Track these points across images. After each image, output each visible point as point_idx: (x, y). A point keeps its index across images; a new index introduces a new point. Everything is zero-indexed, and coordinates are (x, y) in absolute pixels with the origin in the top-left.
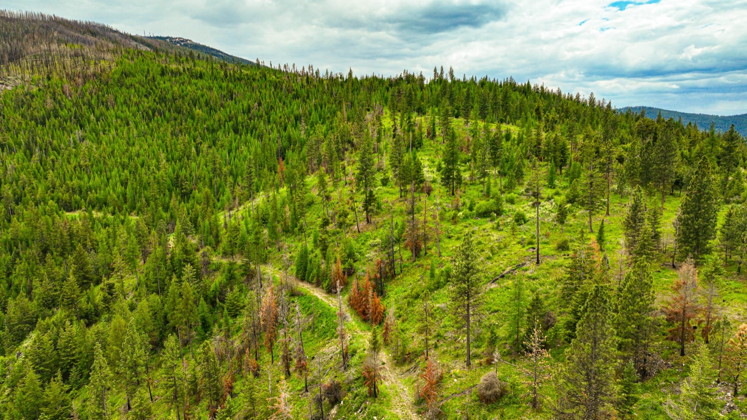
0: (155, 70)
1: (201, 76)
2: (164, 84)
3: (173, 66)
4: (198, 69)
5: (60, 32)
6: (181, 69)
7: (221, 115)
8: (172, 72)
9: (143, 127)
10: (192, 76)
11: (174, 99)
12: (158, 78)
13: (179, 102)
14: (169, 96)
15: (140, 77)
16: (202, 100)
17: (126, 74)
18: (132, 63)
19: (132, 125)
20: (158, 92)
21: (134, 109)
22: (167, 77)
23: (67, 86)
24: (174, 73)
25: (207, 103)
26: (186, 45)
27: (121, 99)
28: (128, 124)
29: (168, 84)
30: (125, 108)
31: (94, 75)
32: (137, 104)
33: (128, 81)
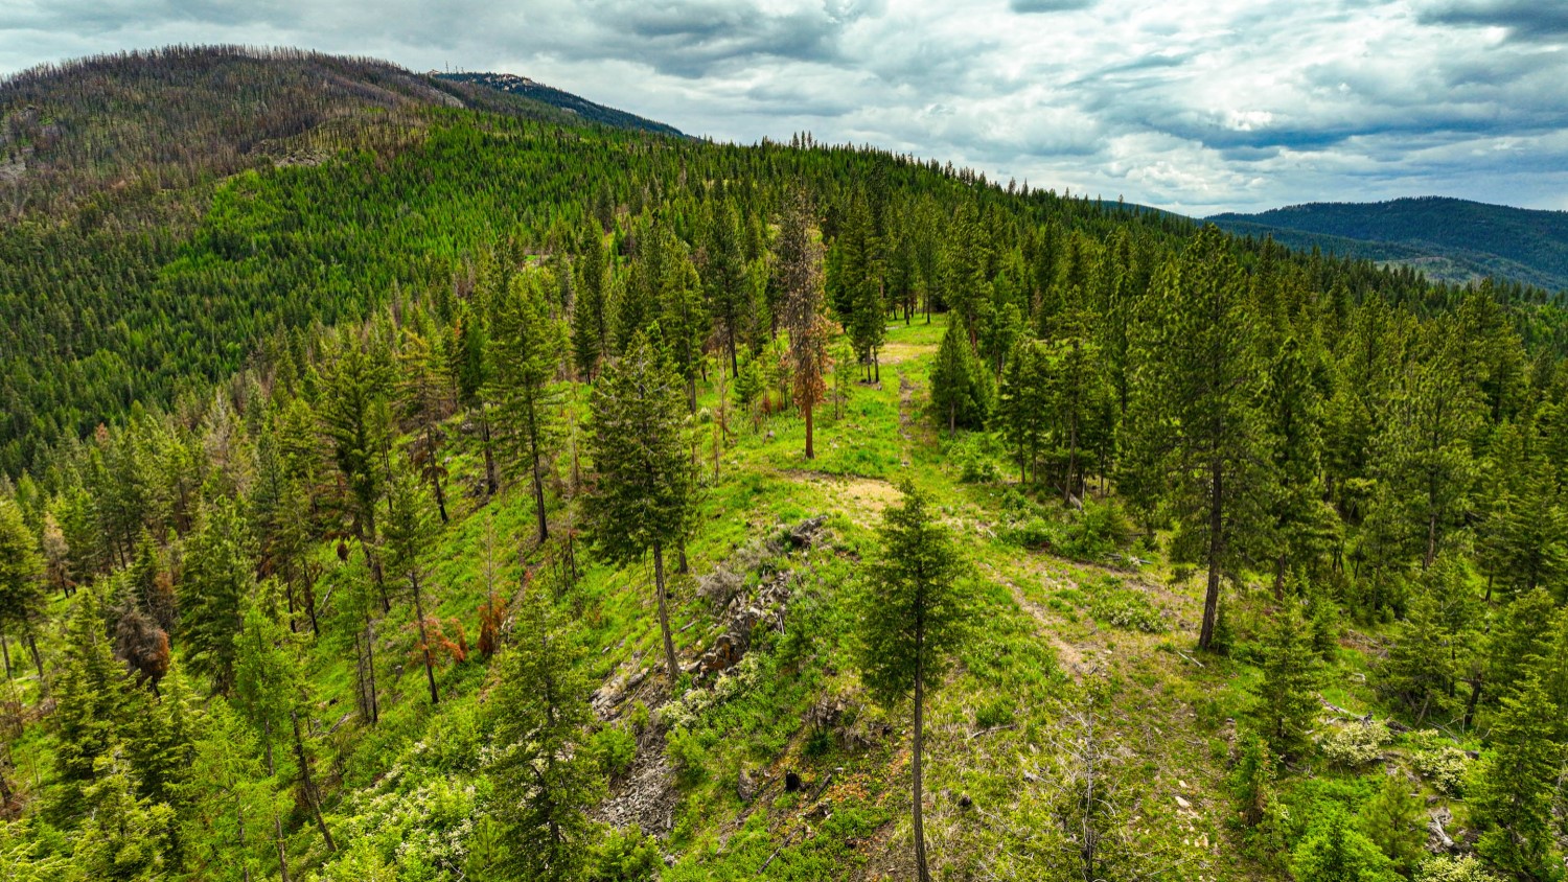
0: (476, 140)
1: (529, 146)
2: (487, 156)
3: (498, 135)
4: (527, 137)
5: (331, 82)
6: (507, 137)
7: (546, 186)
8: (496, 142)
9: (466, 201)
10: (519, 147)
11: (498, 172)
12: (480, 149)
13: (503, 176)
14: (493, 170)
15: (458, 148)
16: (528, 174)
17: (441, 145)
18: (448, 131)
19: (454, 197)
20: (481, 165)
21: (455, 183)
22: (490, 149)
23: (381, 161)
24: (501, 143)
25: (533, 176)
26: (520, 89)
27: (439, 174)
28: (450, 197)
29: (491, 156)
30: (445, 182)
31: (406, 146)
32: (458, 179)
33: (445, 153)
